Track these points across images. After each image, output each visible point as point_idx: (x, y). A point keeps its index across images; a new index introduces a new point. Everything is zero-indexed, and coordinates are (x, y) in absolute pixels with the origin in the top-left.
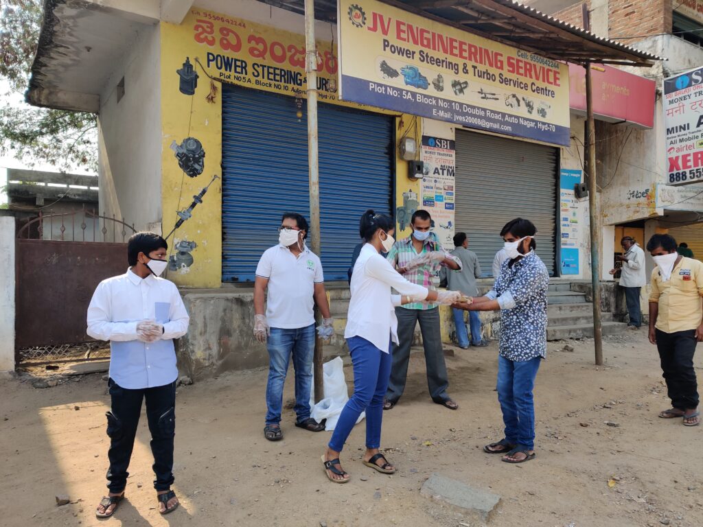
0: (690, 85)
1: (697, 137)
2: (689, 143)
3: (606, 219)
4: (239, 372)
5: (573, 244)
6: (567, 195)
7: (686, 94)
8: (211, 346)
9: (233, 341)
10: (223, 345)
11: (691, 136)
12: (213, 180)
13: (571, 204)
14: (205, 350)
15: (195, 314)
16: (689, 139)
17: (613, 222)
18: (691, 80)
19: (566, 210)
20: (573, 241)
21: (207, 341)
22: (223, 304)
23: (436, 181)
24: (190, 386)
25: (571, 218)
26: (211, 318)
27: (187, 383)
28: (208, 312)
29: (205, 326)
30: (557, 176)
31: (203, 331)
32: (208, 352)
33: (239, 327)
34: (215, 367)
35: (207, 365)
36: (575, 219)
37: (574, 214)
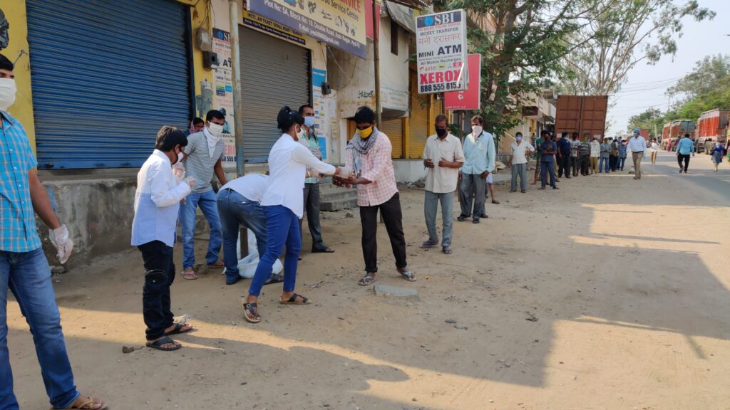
0: (433, 24)
1: (438, 62)
2: (433, 65)
3: (342, 113)
4: (108, 256)
5: (321, 134)
6: (317, 90)
7: (431, 30)
8: (81, 233)
9: (100, 226)
10: (91, 230)
11: (434, 60)
12: (20, 56)
13: (319, 99)
14: (75, 237)
15: (63, 201)
16: (433, 62)
17: (346, 117)
18: (435, 21)
19: (317, 105)
20: (322, 132)
21: (77, 227)
22: (88, 189)
23: (225, 72)
24: (64, 275)
25: (320, 111)
26: (79, 205)
27: (60, 272)
28: (76, 198)
29: (74, 212)
30: (309, 75)
31: (72, 218)
32: (78, 239)
33: (104, 212)
34: (86, 253)
35: (78, 251)
36: (322, 112)
37: (322, 108)
